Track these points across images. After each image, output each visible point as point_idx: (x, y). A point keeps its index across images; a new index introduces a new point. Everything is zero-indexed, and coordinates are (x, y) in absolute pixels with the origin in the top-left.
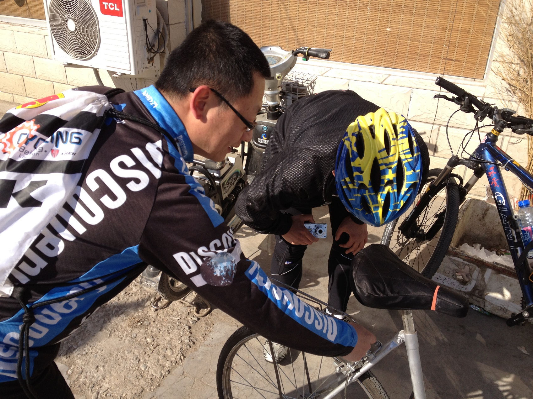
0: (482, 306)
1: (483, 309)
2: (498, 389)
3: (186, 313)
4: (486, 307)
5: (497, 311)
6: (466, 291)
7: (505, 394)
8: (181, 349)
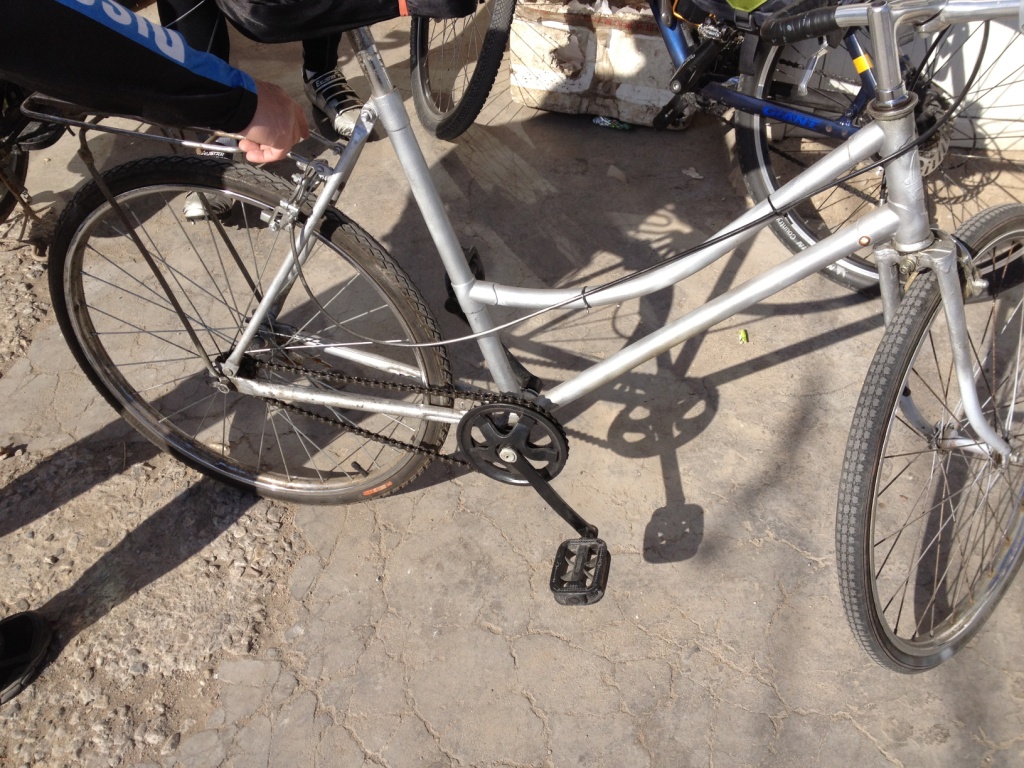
0: (615, 115)
1: (618, 120)
2: (650, 248)
3: (16, 262)
4: (622, 115)
5: (642, 117)
6: (580, 90)
7: (663, 252)
8: (17, 328)
